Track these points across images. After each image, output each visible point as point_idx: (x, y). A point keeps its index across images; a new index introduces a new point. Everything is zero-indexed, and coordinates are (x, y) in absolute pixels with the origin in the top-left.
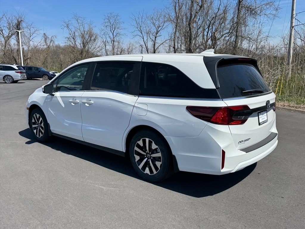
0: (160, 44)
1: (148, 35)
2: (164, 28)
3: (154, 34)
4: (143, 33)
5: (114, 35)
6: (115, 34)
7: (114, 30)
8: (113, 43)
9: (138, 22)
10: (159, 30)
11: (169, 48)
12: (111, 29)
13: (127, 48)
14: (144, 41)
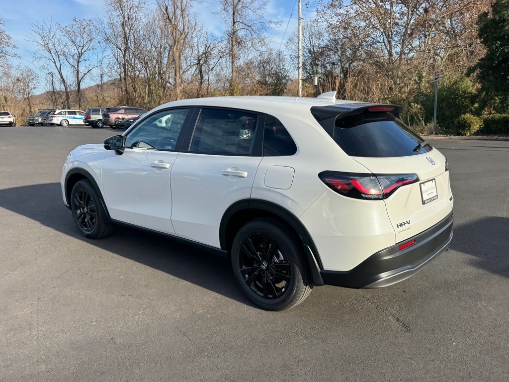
0: (85, 73)
3: (76, 57)
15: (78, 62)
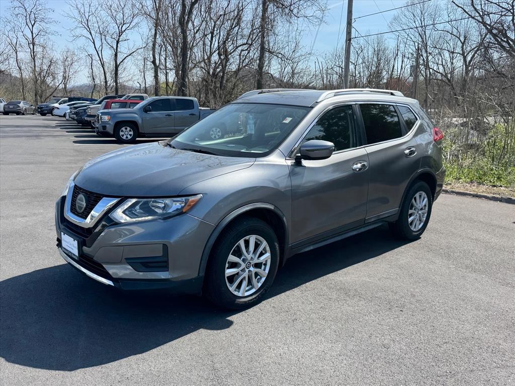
0: (126, 55)
1: (103, 37)
2: (134, 27)
3: (115, 36)
4: (93, 32)
5: (33, 32)
6: (35, 31)
7: (33, 22)
8: (32, 47)
9: (82, 11)
10: (123, 29)
11: (143, 64)
12: (28, 20)
13: (61, 58)
14: (95, 47)
15: (118, 42)
